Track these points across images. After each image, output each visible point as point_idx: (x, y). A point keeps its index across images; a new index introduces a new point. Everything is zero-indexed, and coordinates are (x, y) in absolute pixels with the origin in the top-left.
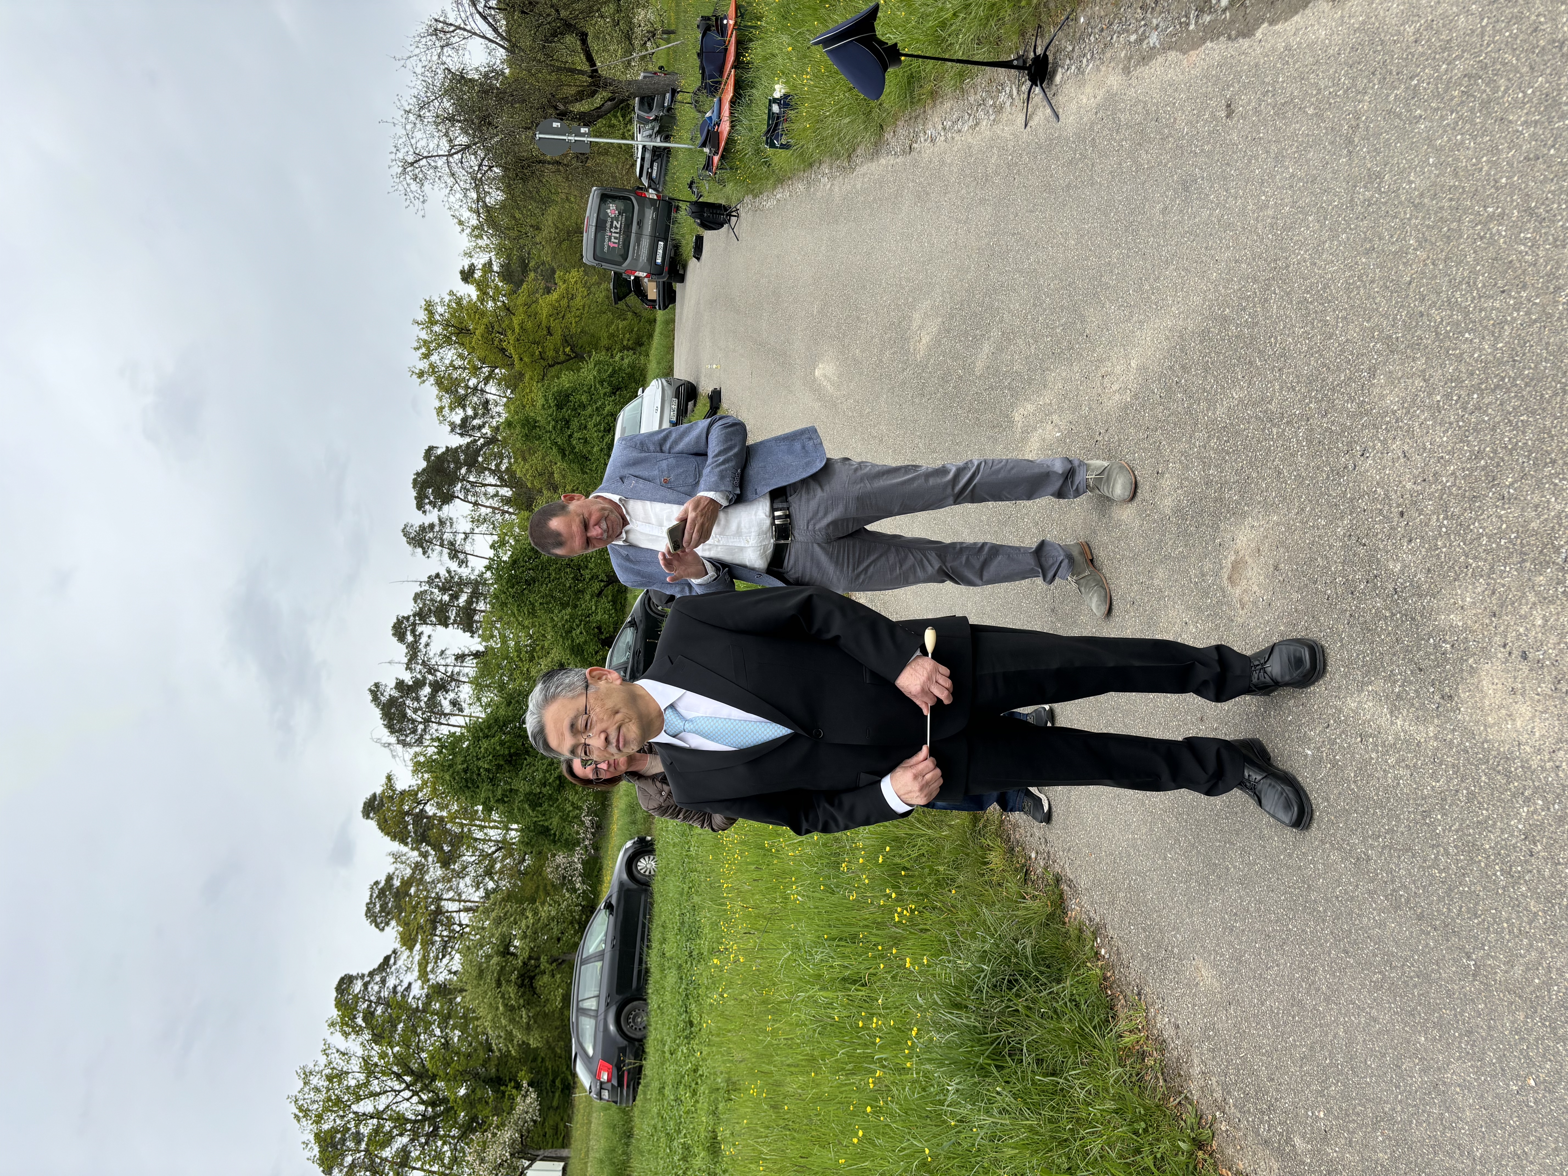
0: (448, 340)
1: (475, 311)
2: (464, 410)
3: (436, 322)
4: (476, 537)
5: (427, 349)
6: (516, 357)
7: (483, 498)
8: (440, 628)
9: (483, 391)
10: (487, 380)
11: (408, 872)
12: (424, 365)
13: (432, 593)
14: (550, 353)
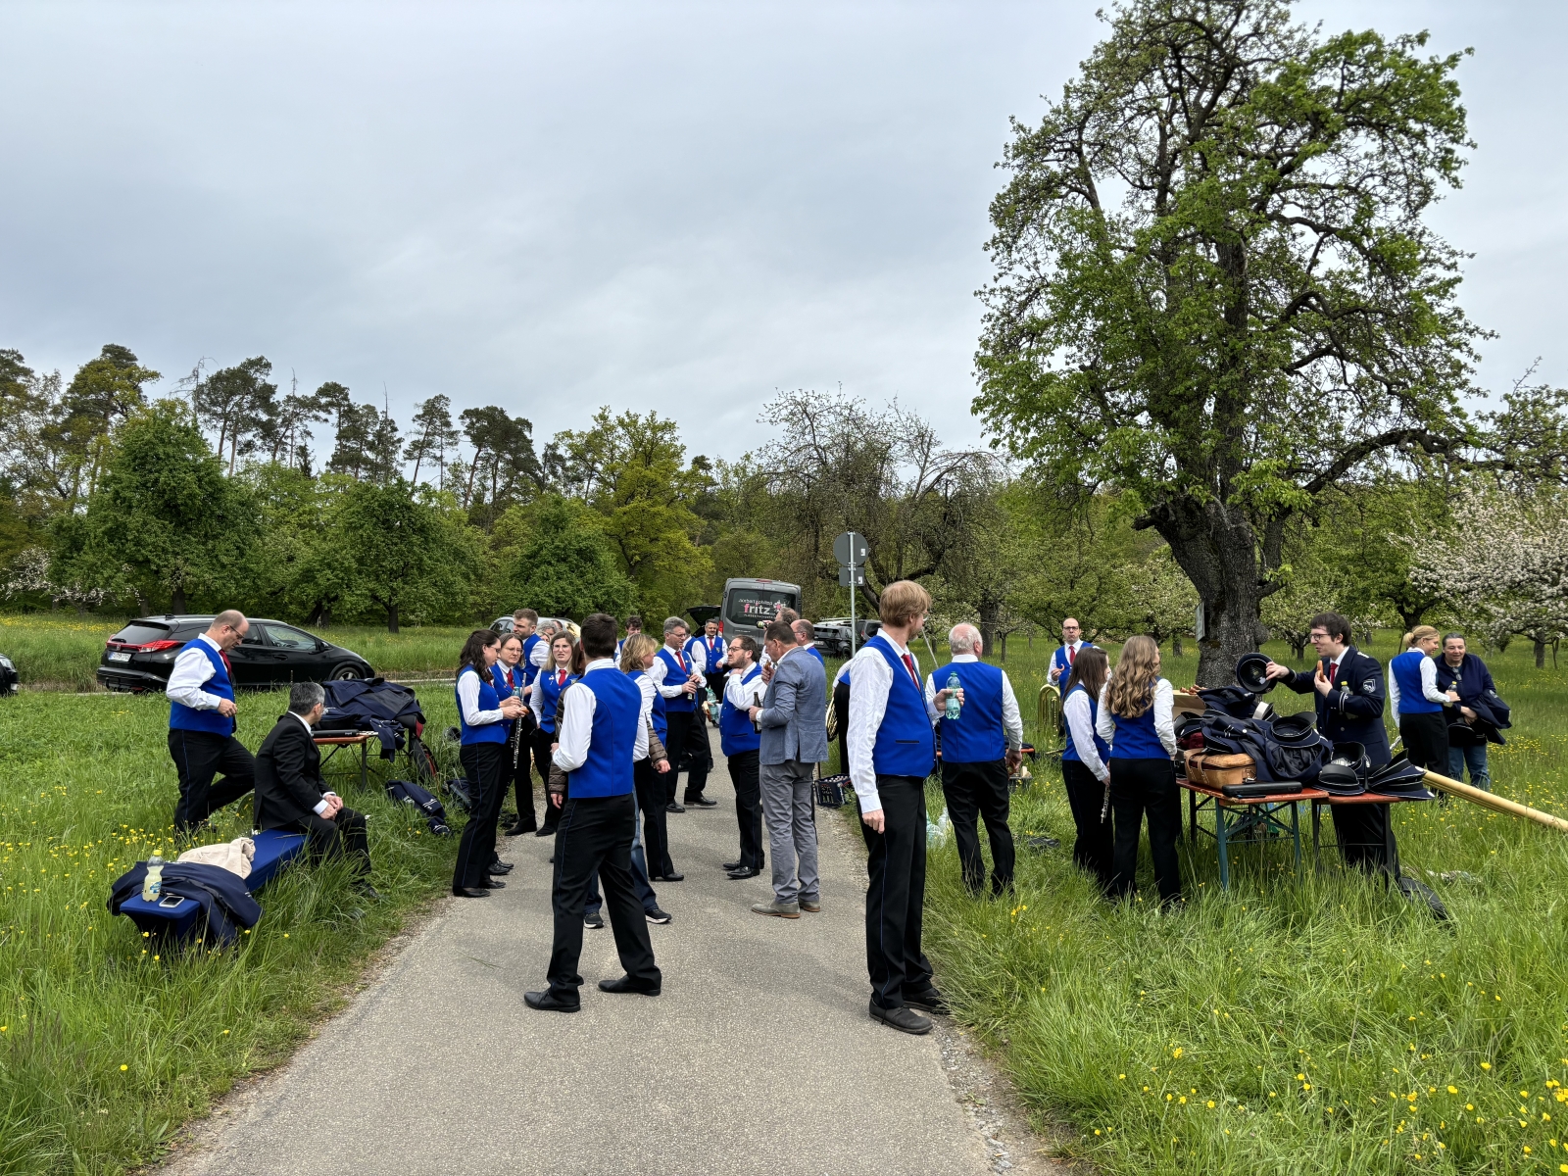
0: (638, 443)
1: (669, 471)
2: (570, 459)
3: (654, 433)
4: (438, 468)
5: (629, 424)
6: (626, 508)
7: (480, 476)
8: (337, 430)
9: (591, 476)
10: (601, 480)
11: (35, 393)
12: (612, 419)
13: (375, 424)
14: (633, 543)
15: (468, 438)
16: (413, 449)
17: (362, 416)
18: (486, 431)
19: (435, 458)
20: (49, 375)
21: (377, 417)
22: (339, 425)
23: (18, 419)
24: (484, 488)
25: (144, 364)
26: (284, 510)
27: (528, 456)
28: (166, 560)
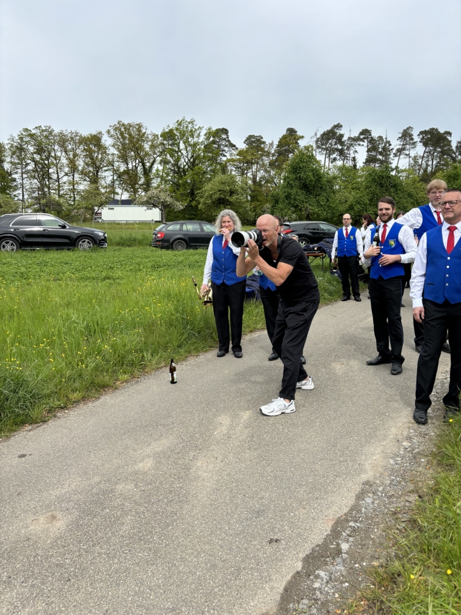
4: (408, 159)
7: (426, 160)
13: (382, 144)
15: (421, 144)
16: (397, 152)
17: (377, 141)
18: (429, 139)
19: (406, 155)
20: (270, 143)
21: (383, 141)
22: (368, 146)
23: (262, 160)
24: (427, 165)
25: (299, 133)
26: (346, 183)
27: (449, 148)
28: (304, 205)
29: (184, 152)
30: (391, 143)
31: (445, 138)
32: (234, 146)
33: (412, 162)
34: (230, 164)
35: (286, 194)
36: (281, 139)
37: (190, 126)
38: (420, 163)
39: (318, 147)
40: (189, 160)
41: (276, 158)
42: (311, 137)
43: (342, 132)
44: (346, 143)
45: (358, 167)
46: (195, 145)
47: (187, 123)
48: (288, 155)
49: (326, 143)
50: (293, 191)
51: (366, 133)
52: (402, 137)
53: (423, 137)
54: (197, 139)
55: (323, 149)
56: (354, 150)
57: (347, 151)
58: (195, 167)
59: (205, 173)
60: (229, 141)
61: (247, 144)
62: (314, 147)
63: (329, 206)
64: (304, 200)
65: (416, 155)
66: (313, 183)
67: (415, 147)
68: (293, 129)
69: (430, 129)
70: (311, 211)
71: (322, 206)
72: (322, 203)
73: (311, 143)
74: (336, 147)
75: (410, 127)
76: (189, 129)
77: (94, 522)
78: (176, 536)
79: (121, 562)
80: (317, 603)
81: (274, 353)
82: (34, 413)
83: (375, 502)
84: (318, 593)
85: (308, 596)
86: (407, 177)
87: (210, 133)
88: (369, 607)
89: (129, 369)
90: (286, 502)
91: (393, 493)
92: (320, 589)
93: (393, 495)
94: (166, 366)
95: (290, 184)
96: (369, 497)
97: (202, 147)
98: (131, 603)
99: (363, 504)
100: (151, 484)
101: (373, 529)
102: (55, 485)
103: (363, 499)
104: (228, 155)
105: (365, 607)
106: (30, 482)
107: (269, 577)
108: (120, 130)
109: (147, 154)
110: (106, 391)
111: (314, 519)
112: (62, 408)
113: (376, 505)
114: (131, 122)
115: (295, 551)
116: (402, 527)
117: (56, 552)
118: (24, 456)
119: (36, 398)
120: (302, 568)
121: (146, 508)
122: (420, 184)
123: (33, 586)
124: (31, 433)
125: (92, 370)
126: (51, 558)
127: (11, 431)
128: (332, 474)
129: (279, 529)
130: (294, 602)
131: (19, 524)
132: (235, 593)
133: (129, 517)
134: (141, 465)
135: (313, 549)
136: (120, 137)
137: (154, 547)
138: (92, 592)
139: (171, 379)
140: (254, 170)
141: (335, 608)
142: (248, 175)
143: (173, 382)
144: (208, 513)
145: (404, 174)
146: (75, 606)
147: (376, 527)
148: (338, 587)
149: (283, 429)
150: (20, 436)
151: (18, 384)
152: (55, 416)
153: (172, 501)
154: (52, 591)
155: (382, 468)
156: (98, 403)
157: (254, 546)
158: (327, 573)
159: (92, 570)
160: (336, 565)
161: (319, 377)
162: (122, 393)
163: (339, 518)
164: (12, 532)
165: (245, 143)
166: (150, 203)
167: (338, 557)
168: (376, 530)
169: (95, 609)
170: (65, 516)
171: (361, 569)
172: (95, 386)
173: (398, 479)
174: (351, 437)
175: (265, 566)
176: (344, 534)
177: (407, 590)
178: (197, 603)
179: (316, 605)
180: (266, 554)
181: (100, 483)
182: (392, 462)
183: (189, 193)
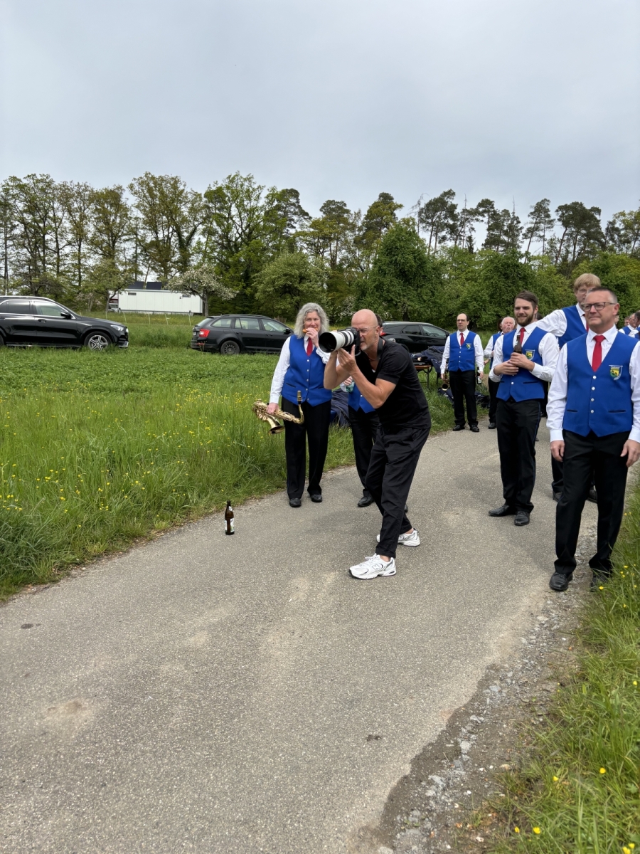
4: (542, 242)
7: (566, 244)
8: (487, 226)
9: (636, 239)
11: (351, 221)
13: (508, 220)
15: (560, 223)
16: (528, 233)
17: (501, 216)
18: (571, 217)
19: (540, 236)
20: (357, 212)
21: (509, 216)
22: (489, 222)
23: (345, 235)
24: (568, 252)
25: (396, 201)
26: (458, 272)
27: (597, 230)
28: (400, 299)
29: (237, 219)
30: (520, 220)
31: (593, 216)
32: (307, 214)
33: (547, 246)
34: (301, 239)
35: (377, 283)
36: (371, 208)
37: (246, 184)
38: (558, 249)
39: (422, 221)
40: (243, 231)
41: (364, 234)
42: (413, 207)
43: (454, 202)
44: (459, 217)
45: (474, 251)
46: (252, 210)
47: (242, 180)
48: (380, 230)
49: (433, 216)
50: (387, 280)
51: (486, 204)
52: (534, 212)
53: (563, 214)
54: (255, 202)
55: (428, 223)
56: (470, 226)
57: (460, 228)
58: (251, 241)
59: (264, 249)
60: (299, 207)
61: (324, 213)
62: (417, 220)
63: (434, 302)
64: (401, 292)
65: (553, 238)
66: (414, 270)
67: (552, 227)
68: (388, 194)
69: (573, 203)
70: (409, 308)
71: (425, 301)
72: (425, 298)
73: (412, 215)
74: (446, 221)
75: (545, 200)
76: (245, 188)
77: (134, 712)
78: (244, 731)
79: (173, 763)
80: (432, 815)
81: (365, 496)
82: (40, 570)
83: (504, 691)
84: (432, 802)
85: (419, 806)
86: (541, 267)
87: (273, 195)
88: (498, 820)
89: (168, 513)
90: (387, 690)
91: (526, 680)
92: (434, 798)
93: (527, 682)
94: (218, 511)
95: (383, 270)
96: (496, 684)
97: (263, 213)
98: (189, 814)
99: (488, 693)
100: (206, 665)
101: (502, 725)
102: (76, 664)
103: (488, 688)
104: (297, 227)
105: (494, 820)
106: (41, 660)
107: (369, 783)
108: (148, 185)
109: (184, 220)
110: (137, 543)
111: (424, 711)
112: (78, 564)
113: (504, 695)
114: (163, 175)
115: (401, 750)
116: (538, 722)
117: (84, 750)
118: (29, 626)
119: (43, 549)
120: (411, 772)
121: (203, 694)
122: (558, 276)
123: (56, 792)
124: (37, 596)
125: (118, 514)
126: (77, 757)
127: (8, 593)
128: (447, 654)
129: (379, 723)
130: (401, 813)
131: (30, 715)
132: (325, 801)
133: (180, 706)
134: (192, 640)
135: (424, 749)
136: (147, 194)
137: (215, 744)
138: (136, 800)
139: (226, 529)
140: (332, 249)
141: (455, 821)
142: (325, 254)
143: (229, 532)
144: (285, 702)
145: (537, 262)
146: (114, 818)
147: (505, 722)
148: (458, 795)
149: (380, 596)
150: (21, 600)
151: (18, 530)
152: (68, 575)
153: (236, 686)
154: (82, 799)
155: (512, 648)
156: (126, 558)
157: (348, 743)
158: (443, 779)
159: (135, 772)
160: (455, 769)
161: (427, 529)
162: (160, 546)
163: (457, 711)
164: (22, 724)
165: (321, 210)
166: (188, 288)
167: (457, 759)
168: (505, 726)
169: (142, 821)
170: (93, 704)
171: (487, 773)
172: (122, 535)
173: (532, 662)
174: (471, 608)
175: (363, 769)
176: (464, 730)
177: (547, 797)
178: (276, 814)
179: (431, 818)
180: (363, 754)
181: (137, 661)
182: (524, 640)
183: (242, 277)
